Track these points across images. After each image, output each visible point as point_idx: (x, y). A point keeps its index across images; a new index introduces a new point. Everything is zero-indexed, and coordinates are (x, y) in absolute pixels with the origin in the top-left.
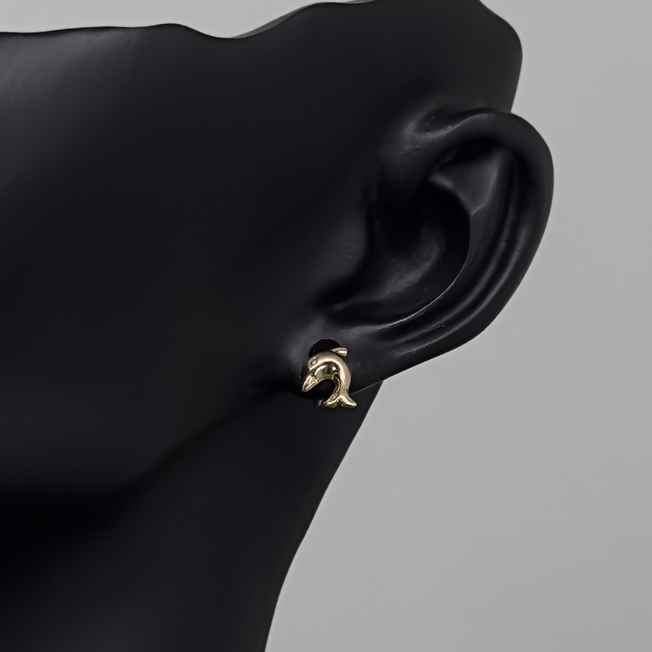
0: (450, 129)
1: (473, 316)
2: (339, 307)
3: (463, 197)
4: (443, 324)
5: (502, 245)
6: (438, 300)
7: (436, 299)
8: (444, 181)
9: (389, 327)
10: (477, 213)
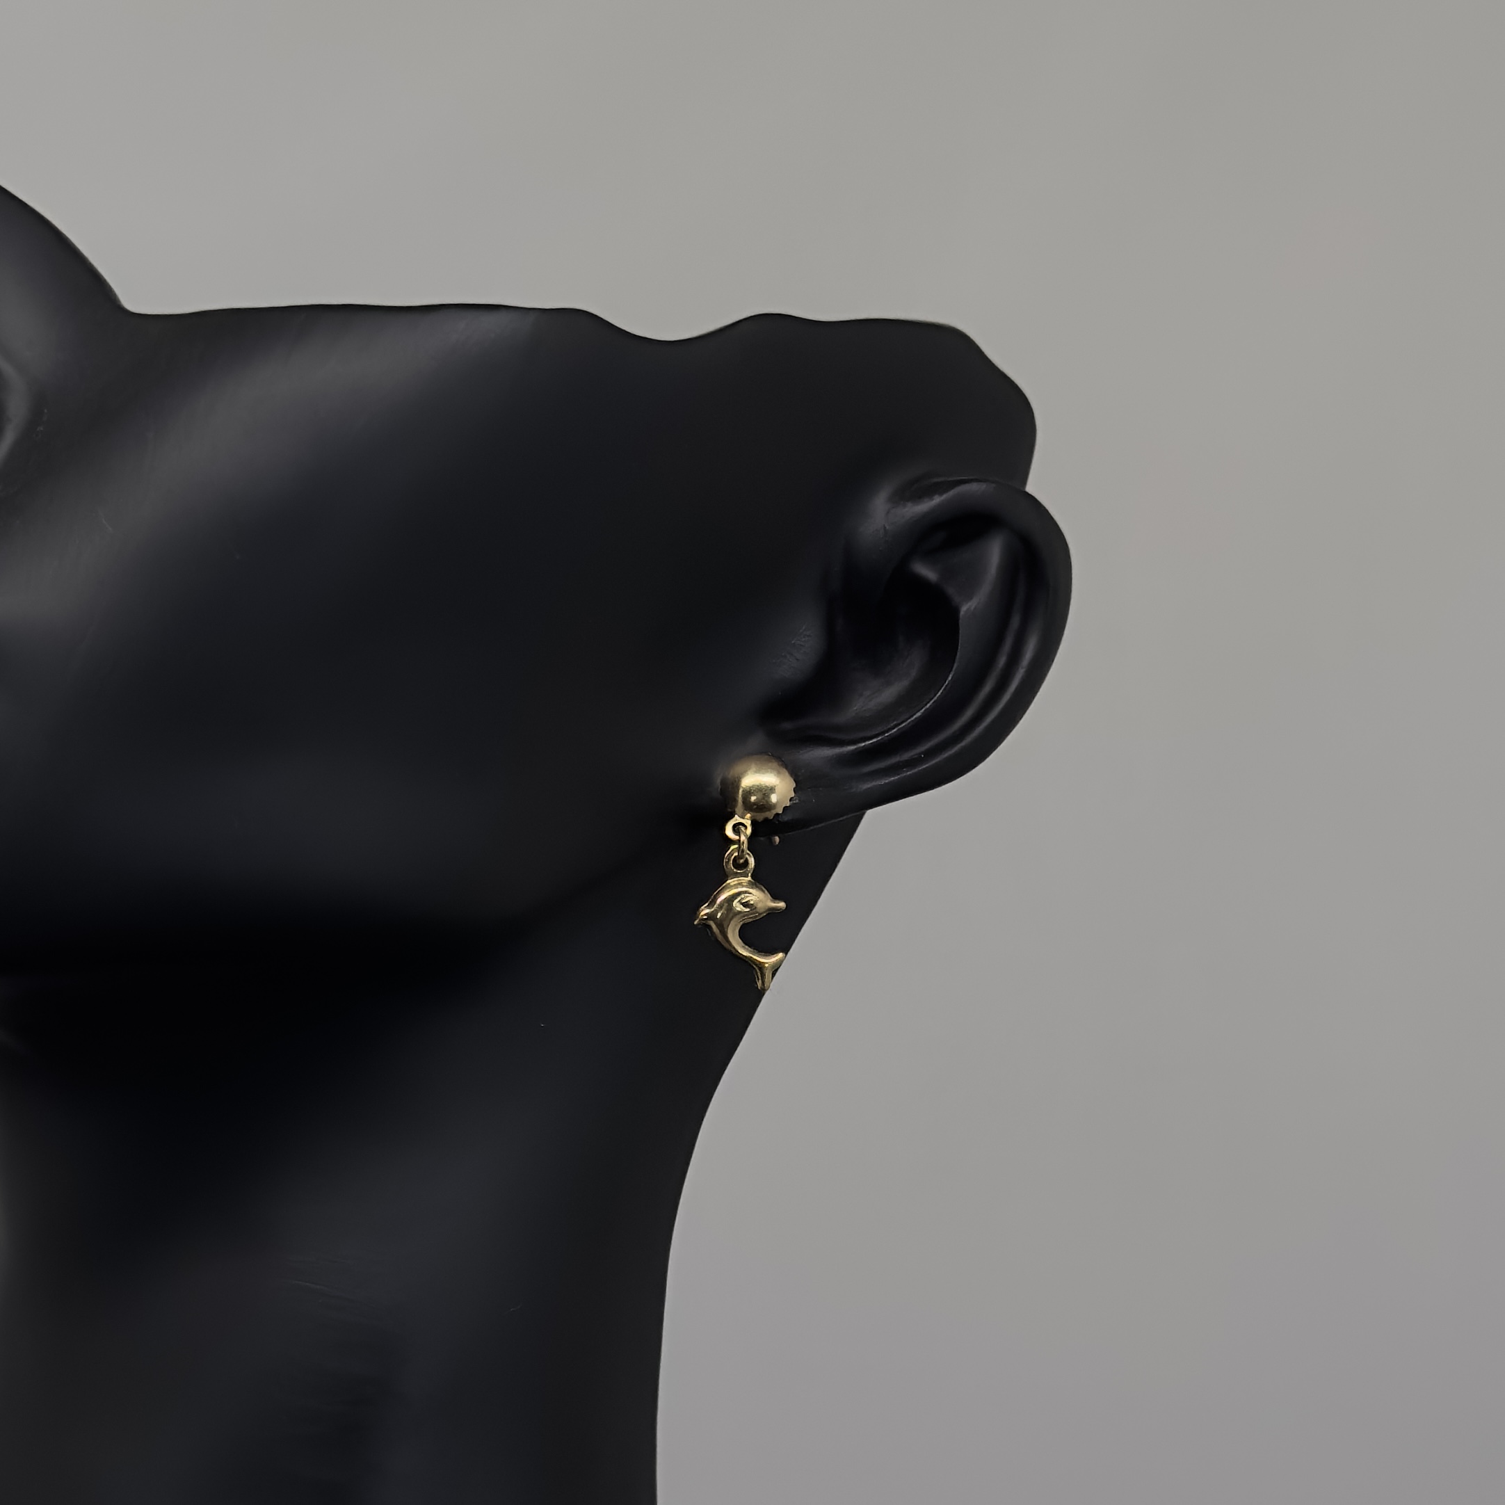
0: (937, 500)
1: (963, 744)
2: (787, 726)
3: (951, 591)
4: (922, 753)
5: (1002, 661)
6: (916, 718)
7: (915, 717)
8: (926, 571)
9: (853, 751)
10: (968, 609)
